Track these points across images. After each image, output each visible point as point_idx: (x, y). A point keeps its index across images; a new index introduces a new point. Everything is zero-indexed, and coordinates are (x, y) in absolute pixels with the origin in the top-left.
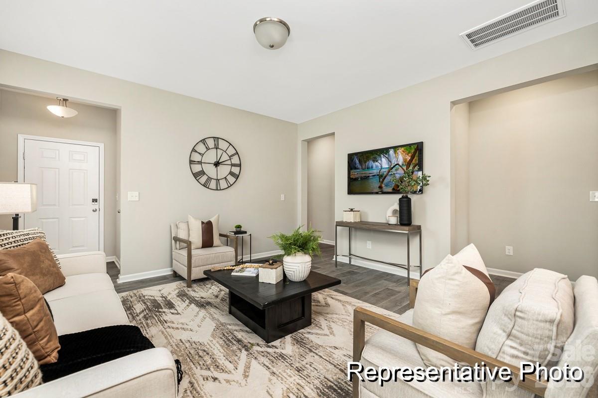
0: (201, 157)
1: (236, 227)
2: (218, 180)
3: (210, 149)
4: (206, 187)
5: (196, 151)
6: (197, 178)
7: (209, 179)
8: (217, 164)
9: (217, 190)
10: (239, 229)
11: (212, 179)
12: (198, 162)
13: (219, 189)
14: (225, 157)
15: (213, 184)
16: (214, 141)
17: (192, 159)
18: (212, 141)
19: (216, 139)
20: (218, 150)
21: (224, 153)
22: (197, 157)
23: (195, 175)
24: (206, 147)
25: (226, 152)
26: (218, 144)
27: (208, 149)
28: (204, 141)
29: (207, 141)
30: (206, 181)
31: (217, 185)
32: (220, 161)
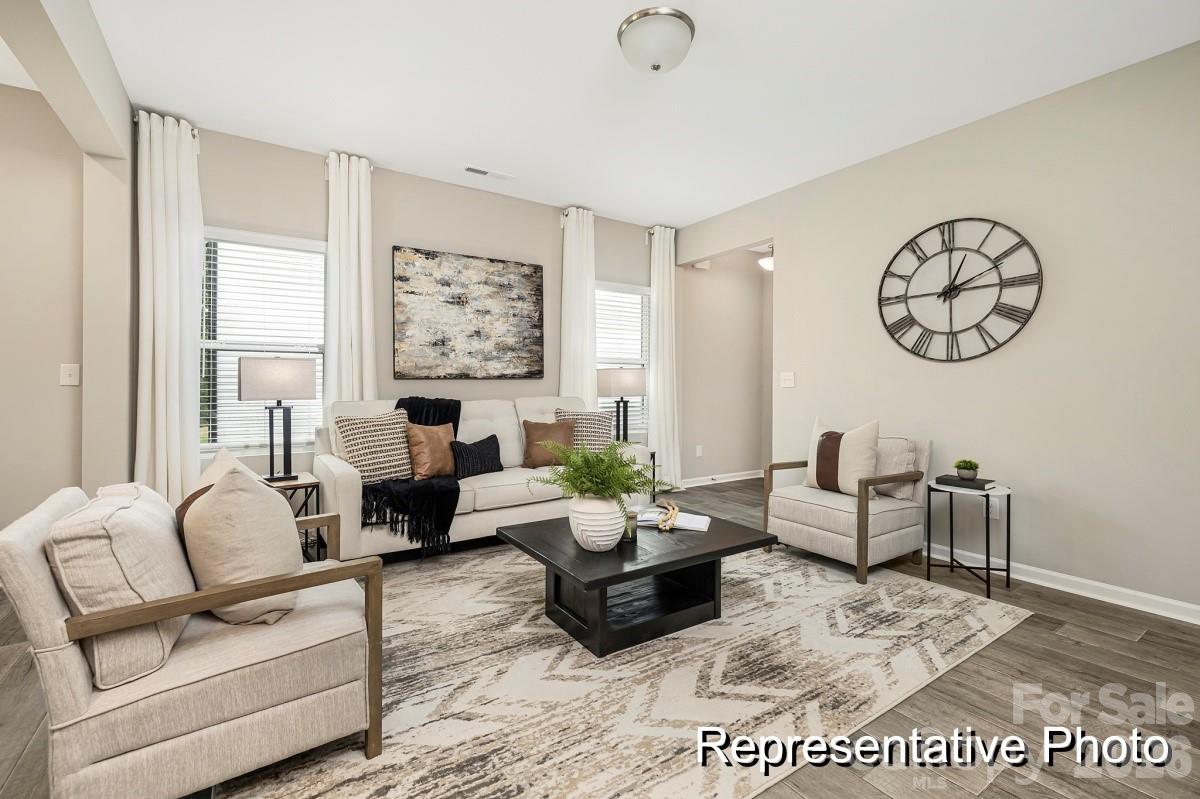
0: (905, 284)
1: (959, 467)
2: (952, 335)
3: (928, 259)
4: (918, 355)
5: (894, 275)
6: (897, 336)
7: (928, 333)
8: (950, 292)
9: (952, 360)
10: (966, 473)
11: (935, 332)
12: (897, 297)
13: (956, 357)
14: (975, 266)
15: (938, 347)
16: (943, 233)
17: (885, 294)
18: (936, 234)
19: (947, 227)
20: (954, 253)
21: (972, 257)
22: (894, 288)
23: (894, 330)
24: (919, 258)
25: (978, 251)
26: (952, 239)
27: (923, 260)
28: (911, 245)
29: (921, 241)
30: (919, 341)
31: (949, 348)
32: (958, 282)
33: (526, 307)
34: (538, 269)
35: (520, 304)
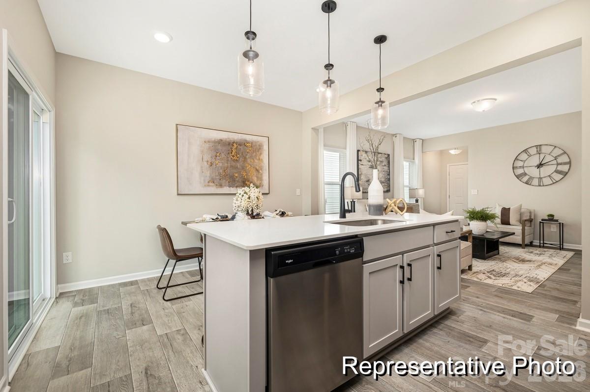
0: (523, 163)
1: (548, 216)
2: (541, 178)
4: (528, 184)
5: (518, 160)
6: (520, 179)
7: (531, 178)
8: (540, 165)
9: (540, 186)
10: (551, 217)
11: (535, 178)
12: (521, 167)
13: (542, 185)
14: (548, 158)
15: (536, 182)
16: (537, 148)
17: (515, 166)
18: (535, 149)
19: (539, 147)
20: (541, 155)
21: (547, 156)
22: (520, 164)
23: (518, 177)
24: (528, 155)
25: (549, 154)
26: (540, 150)
27: (530, 156)
28: (525, 151)
29: (529, 150)
30: (528, 180)
31: (539, 182)
32: (542, 163)
33: (386, 168)
34: (389, 155)
35: (385, 167)
